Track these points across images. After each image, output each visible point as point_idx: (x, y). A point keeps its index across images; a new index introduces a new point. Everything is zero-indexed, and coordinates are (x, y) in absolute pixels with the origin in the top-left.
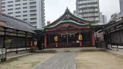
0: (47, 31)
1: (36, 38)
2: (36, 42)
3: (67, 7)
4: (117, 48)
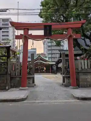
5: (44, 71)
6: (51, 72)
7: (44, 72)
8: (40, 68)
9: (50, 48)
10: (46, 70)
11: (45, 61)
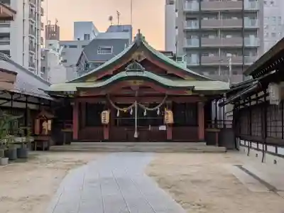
0: (82, 94)
1: (49, 111)
2: (50, 122)
3: (139, 30)
4: (276, 154)
5: (163, 128)
6: (201, 135)
7: (162, 137)
8: (140, 111)
9: (194, 25)
10: (173, 125)
11: (172, 76)
